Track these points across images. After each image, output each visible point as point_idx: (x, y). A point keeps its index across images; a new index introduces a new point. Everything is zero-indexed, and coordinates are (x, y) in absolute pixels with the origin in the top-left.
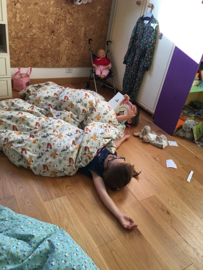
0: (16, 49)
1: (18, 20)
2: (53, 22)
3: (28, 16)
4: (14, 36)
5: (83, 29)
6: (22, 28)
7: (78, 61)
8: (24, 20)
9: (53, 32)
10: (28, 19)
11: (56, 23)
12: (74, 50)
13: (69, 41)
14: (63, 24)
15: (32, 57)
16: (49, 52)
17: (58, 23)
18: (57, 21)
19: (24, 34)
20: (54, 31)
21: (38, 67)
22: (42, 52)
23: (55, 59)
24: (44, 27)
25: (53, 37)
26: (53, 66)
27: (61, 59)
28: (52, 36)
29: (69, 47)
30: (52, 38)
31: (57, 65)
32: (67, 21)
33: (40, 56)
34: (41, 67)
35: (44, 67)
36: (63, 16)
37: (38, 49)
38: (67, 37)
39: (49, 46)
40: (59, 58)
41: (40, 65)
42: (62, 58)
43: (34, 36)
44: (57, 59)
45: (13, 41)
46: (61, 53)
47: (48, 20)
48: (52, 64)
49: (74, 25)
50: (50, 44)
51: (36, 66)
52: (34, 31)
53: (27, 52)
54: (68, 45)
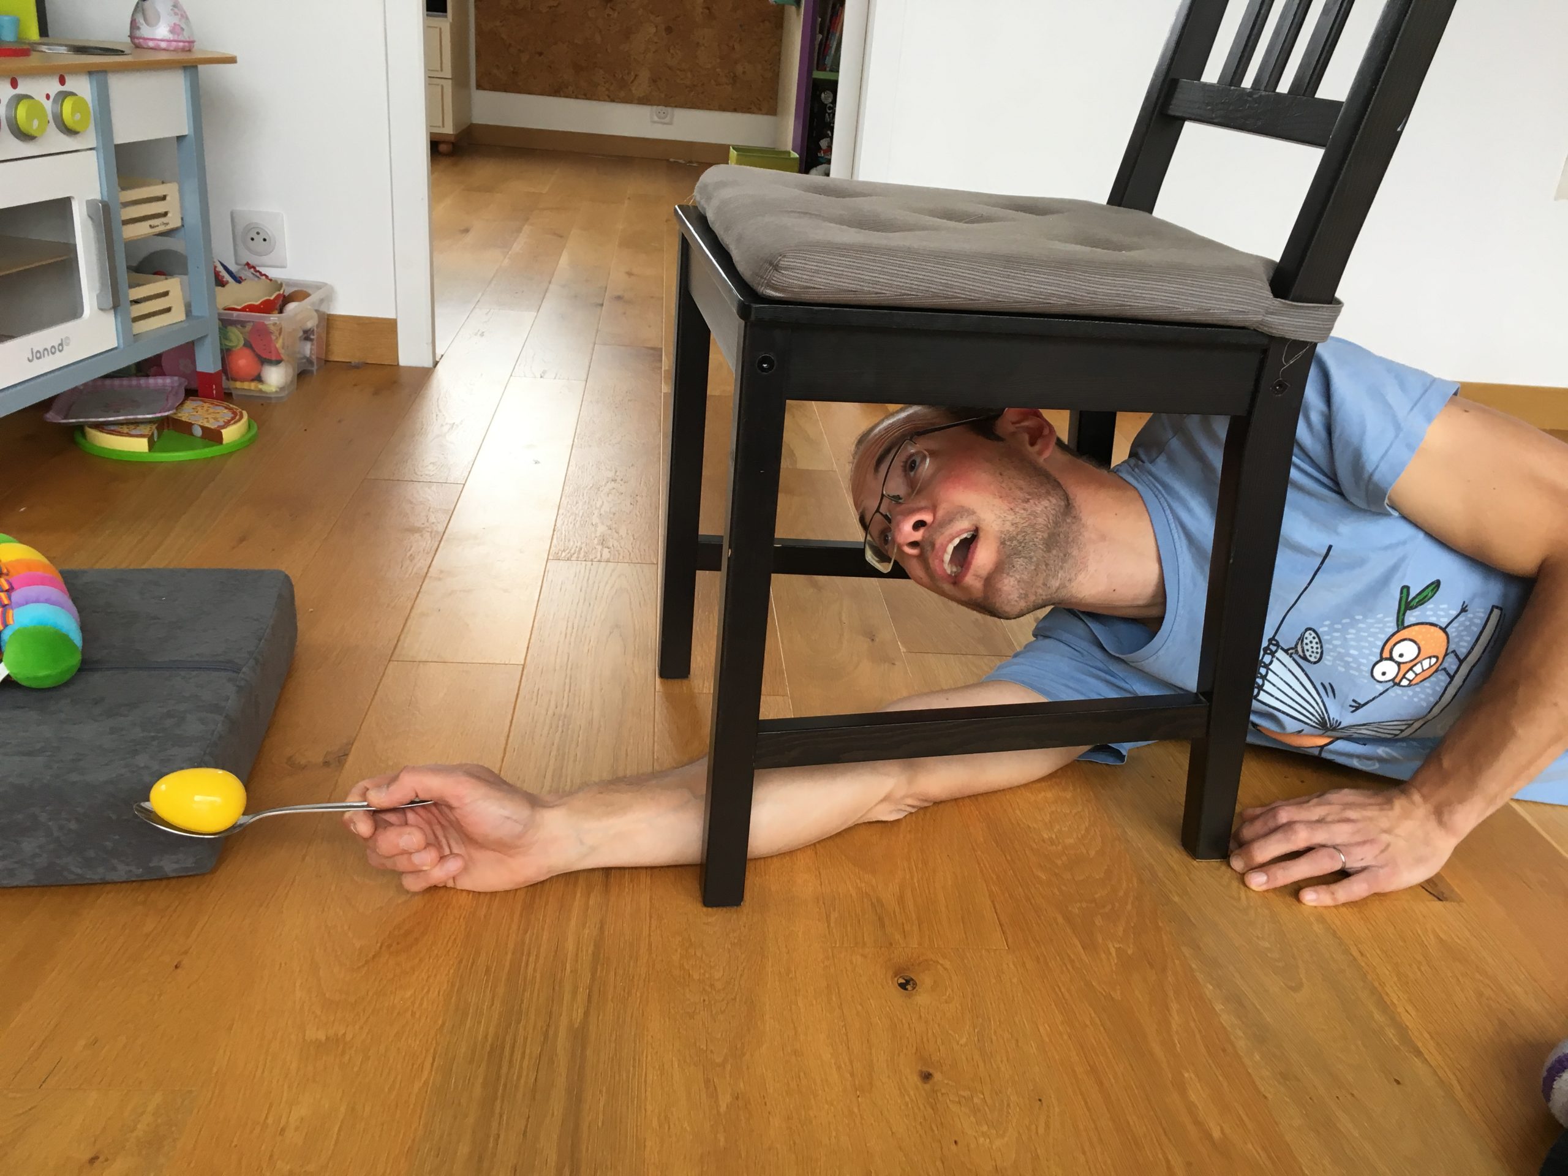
0: (508, 42)
4: (507, 7)
7: (687, 87)
12: (672, 54)
13: (656, 27)
15: (550, 67)
16: (599, 55)
21: (567, 97)
22: (578, 53)
23: (614, 76)
25: (611, 12)
26: (609, 97)
27: (632, 78)
28: (608, 11)
29: (656, 43)
30: (609, 15)
31: (622, 94)
33: (571, 65)
34: (577, 98)
35: (583, 97)
38: (650, 14)
39: (598, 39)
40: (629, 73)
41: (573, 92)
42: (636, 76)
44: (621, 76)
45: (505, 19)
46: (633, 60)
48: (608, 90)
50: (600, 31)
51: (561, 93)
54: (656, 40)
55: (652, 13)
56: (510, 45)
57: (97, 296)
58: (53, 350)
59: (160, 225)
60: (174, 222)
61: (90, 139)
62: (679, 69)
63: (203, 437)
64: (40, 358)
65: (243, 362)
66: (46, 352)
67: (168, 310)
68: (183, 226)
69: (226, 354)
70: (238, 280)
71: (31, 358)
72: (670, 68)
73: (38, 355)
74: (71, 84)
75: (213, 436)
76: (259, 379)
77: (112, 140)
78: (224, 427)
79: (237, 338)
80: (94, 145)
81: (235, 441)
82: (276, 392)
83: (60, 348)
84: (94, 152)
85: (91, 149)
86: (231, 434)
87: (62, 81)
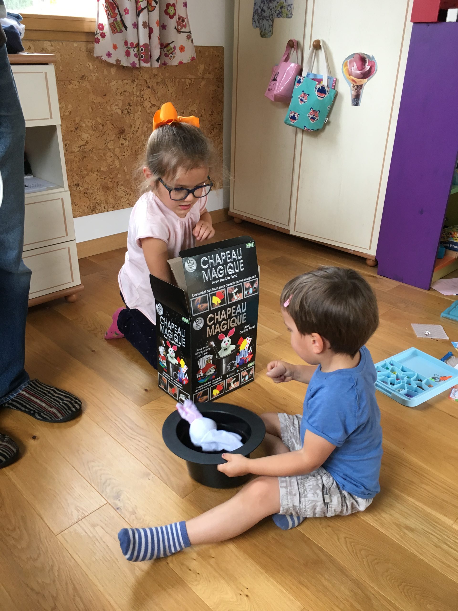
2: (119, 112)
3: (70, 106)
10: (70, 113)
11: (126, 111)
14: (140, 113)
15: (86, 193)
16: (119, 176)
17: (129, 111)
18: (127, 108)
20: (124, 129)
21: (101, 212)
22: (105, 178)
24: (103, 126)
26: (129, 204)
28: (122, 141)
30: (122, 144)
32: (147, 104)
33: (101, 188)
34: (107, 211)
35: (112, 209)
36: (137, 96)
37: (96, 173)
39: (117, 164)
41: (105, 208)
43: (86, 147)
47: (109, 108)
50: (118, 158)
52: (85, 136)
53: (75, 183)
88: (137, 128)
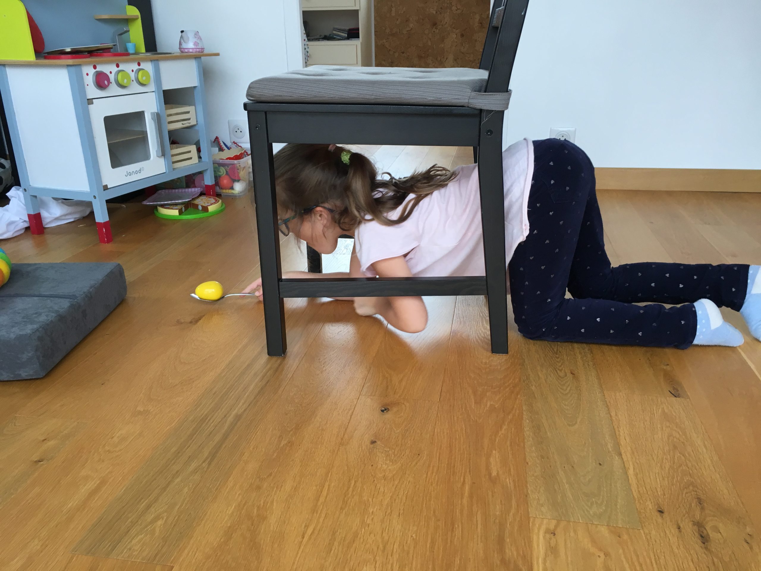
0: (389, 49)
1: (393, 14)
2: (435, 12)
3: (404, 8)
4: (389, 33)
5: (477, 17)
6: (398, 23)
7: (471, 61)
8: (399, 13)
9: (435, 24)
10: (404, 12)
11: (439, 12)
12: (464, 47)
13: (456, 35)
14: (448, 13)
16: (430, 51)
17: (441, 12)
18: (440, 10)
19: (399, 29)
22: (420, 51)
23: (437, 59)
24: (423, 20)
25: (435, 30)
27: (445, 59)
28: (434, 29)
29: (456, 42)
32: (454, 8)
36: (447, 4)
37: (415, 47)
38: (453, 29)
39: (430, 44)
40: (444, 57)
42: (447, 58)
43: (411, 31)
45: (388, 39)
46: (445, 51)
47: (428, 10)
49: (463, 12)
50: (430, 40)
52: (411, 25)
53: (402, 51)
54: (456, 40)
55: (454, 29)
56: (390, 50)
57: (156, 151)
58: (136, 172)
59: (186, 124)
60: (193, 122)
61: (152, 87)
62: (467, 53)
63: (202, 210)
64: (131, 175)
65: (225, 181)
66: (133, 173)
67: (191, 158)
68: (197, 124)
69: (217, 178)
70: (229, 148)
71: (126, 175)
72: (463, 53)
73: (130, 174)
74: (143, 65)
75: (205, 209)
76: (232, 188)
77: (162, 88)
78: (209, 206)
79: (223, 171)
80: (154, 90)
81: (212, 212)
82: (238, 193)
83: (140, 171)
84: (154, 93)
85: (153, 92)
86: (212, 208)
87: (139, 64)
88: (445, 22)
